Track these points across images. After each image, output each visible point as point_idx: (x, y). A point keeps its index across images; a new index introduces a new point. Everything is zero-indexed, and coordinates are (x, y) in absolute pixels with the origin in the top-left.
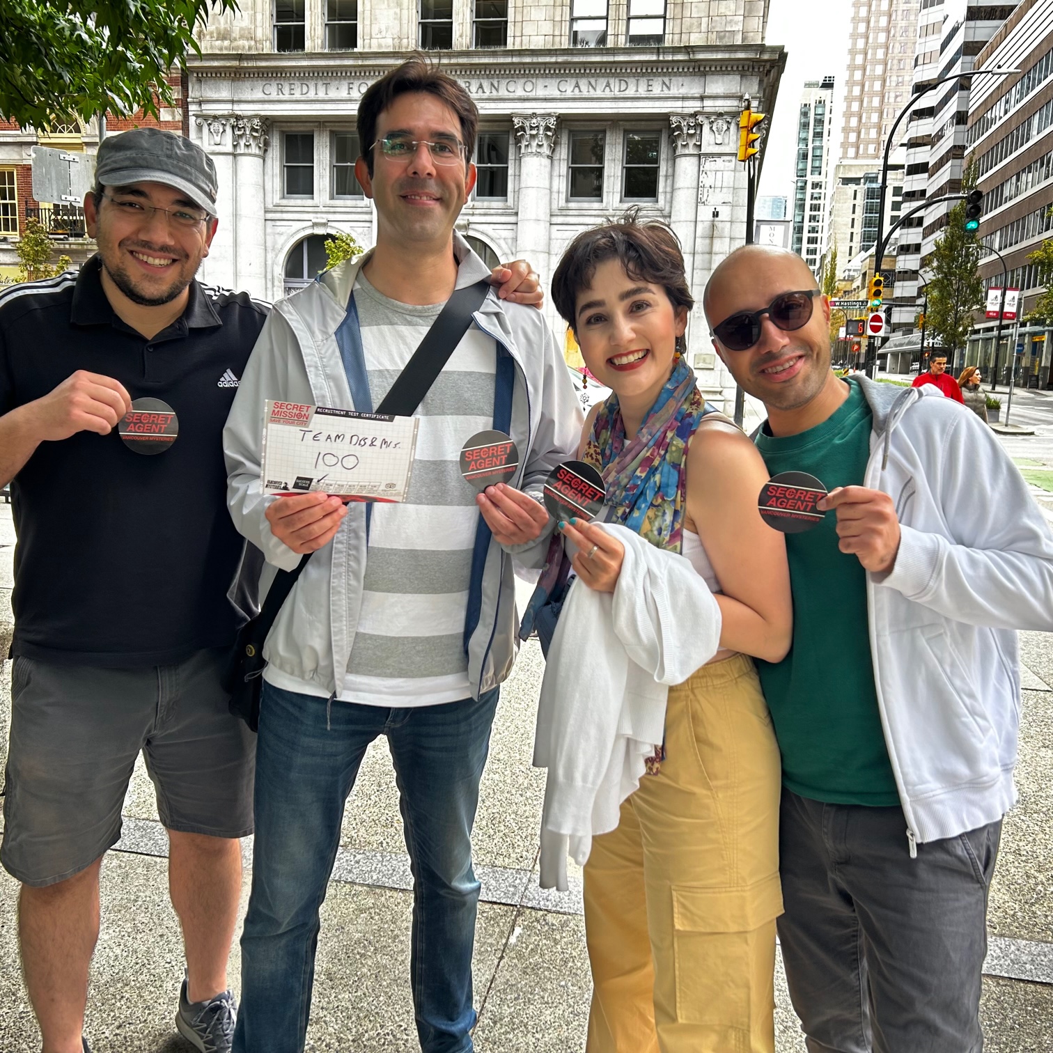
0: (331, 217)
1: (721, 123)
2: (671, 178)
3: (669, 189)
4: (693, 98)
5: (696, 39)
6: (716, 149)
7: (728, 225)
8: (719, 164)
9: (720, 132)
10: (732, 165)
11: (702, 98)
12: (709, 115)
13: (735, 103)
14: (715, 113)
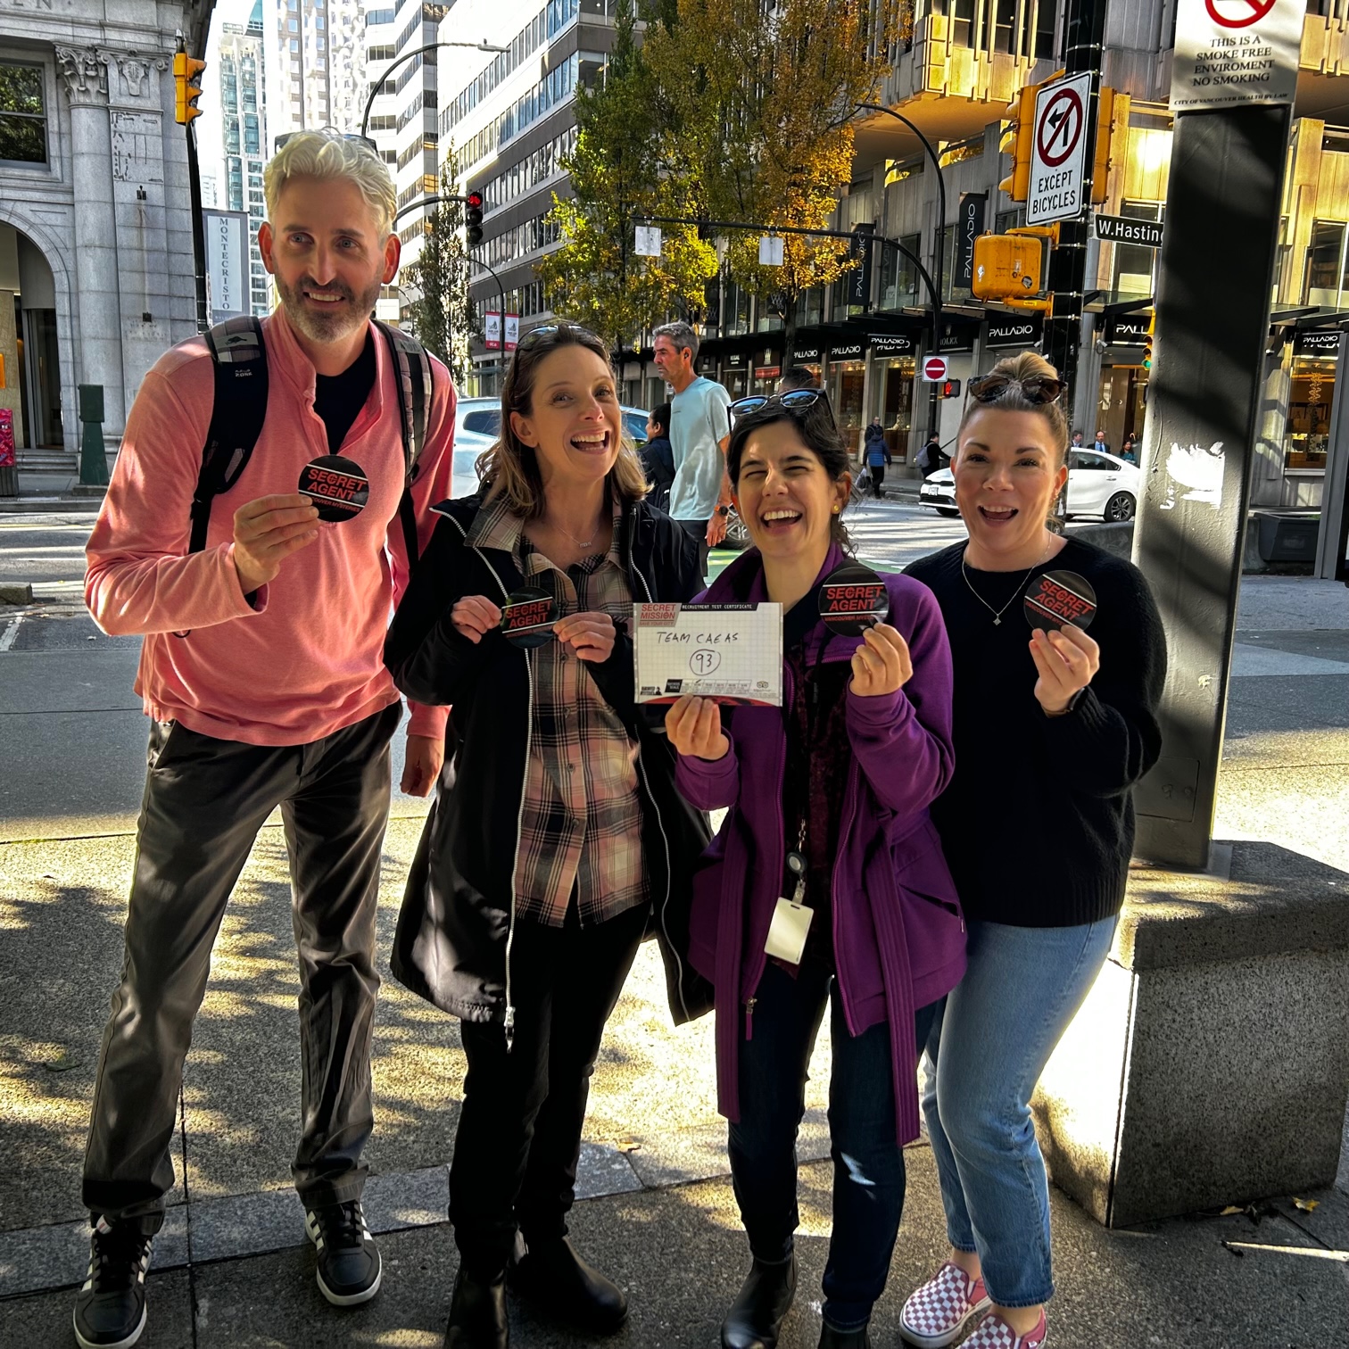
1: (134, 66)
2: (67, 137)
3: (66, 154)
4: (88, 25)
6: (132, 103)
7: (162, 212)
8: (139, 124)
9: (134, 78)
10: (158, 128)
11: (102, 26)
12: (115, 52)
13: (153, 40)
14: (124, 51)
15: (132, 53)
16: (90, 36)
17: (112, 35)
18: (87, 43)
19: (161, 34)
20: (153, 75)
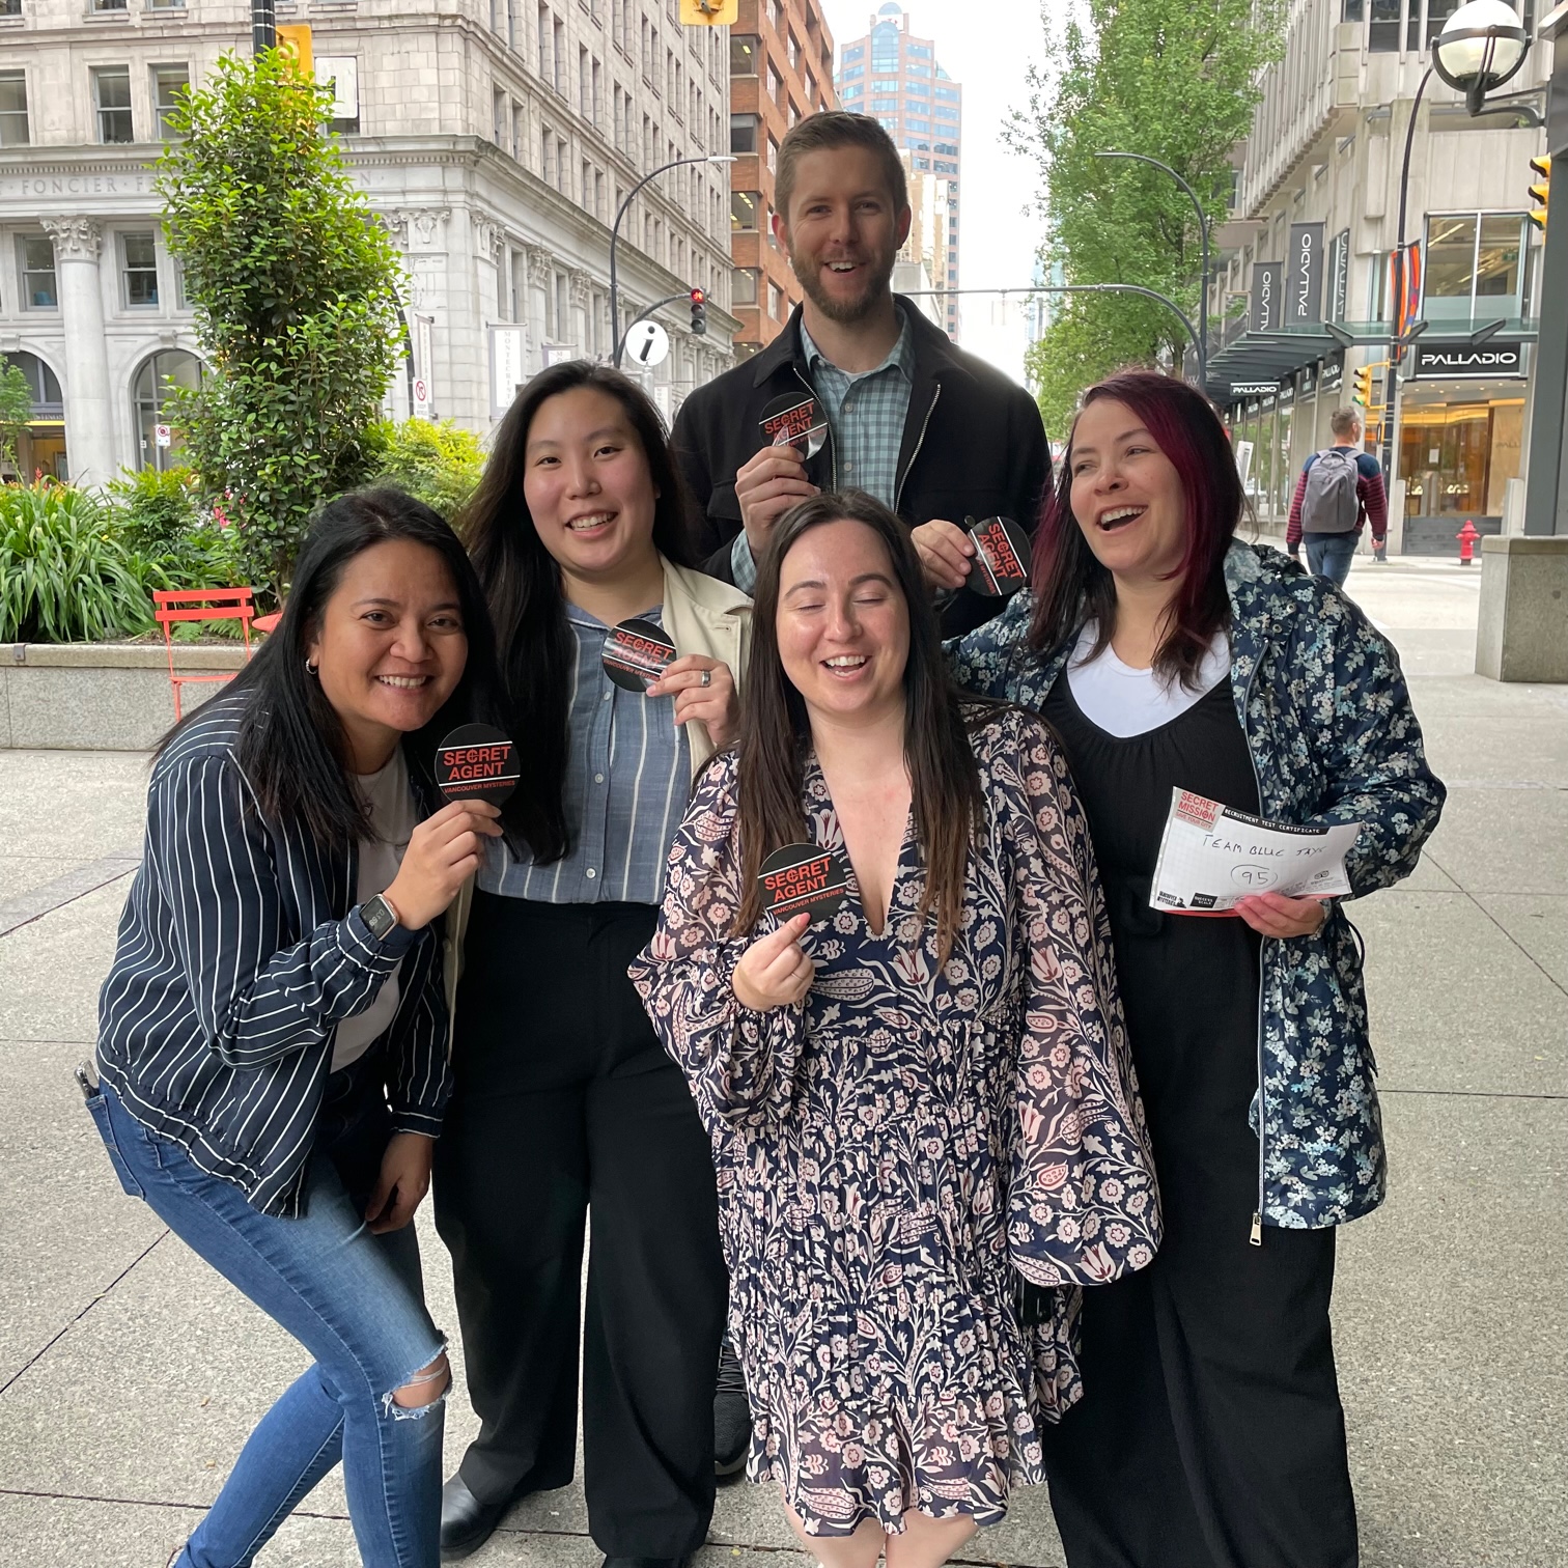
0: (23, 332)
1: (426, 220)
4: (394, 193)
5: (392, 128)
6: (425, 249)
7: (446, 332)
8: (430, 264)
9: (426, 228)
10: (442, 266)
11: (404, 193)
12: (411, 211)
13: (439, 197)
14: (417, 209)
15: (423, 210)
16: (396, 201)
17: (410, 198)
18: (393, 207)
19: (445, 192)
20: (439, 223)
